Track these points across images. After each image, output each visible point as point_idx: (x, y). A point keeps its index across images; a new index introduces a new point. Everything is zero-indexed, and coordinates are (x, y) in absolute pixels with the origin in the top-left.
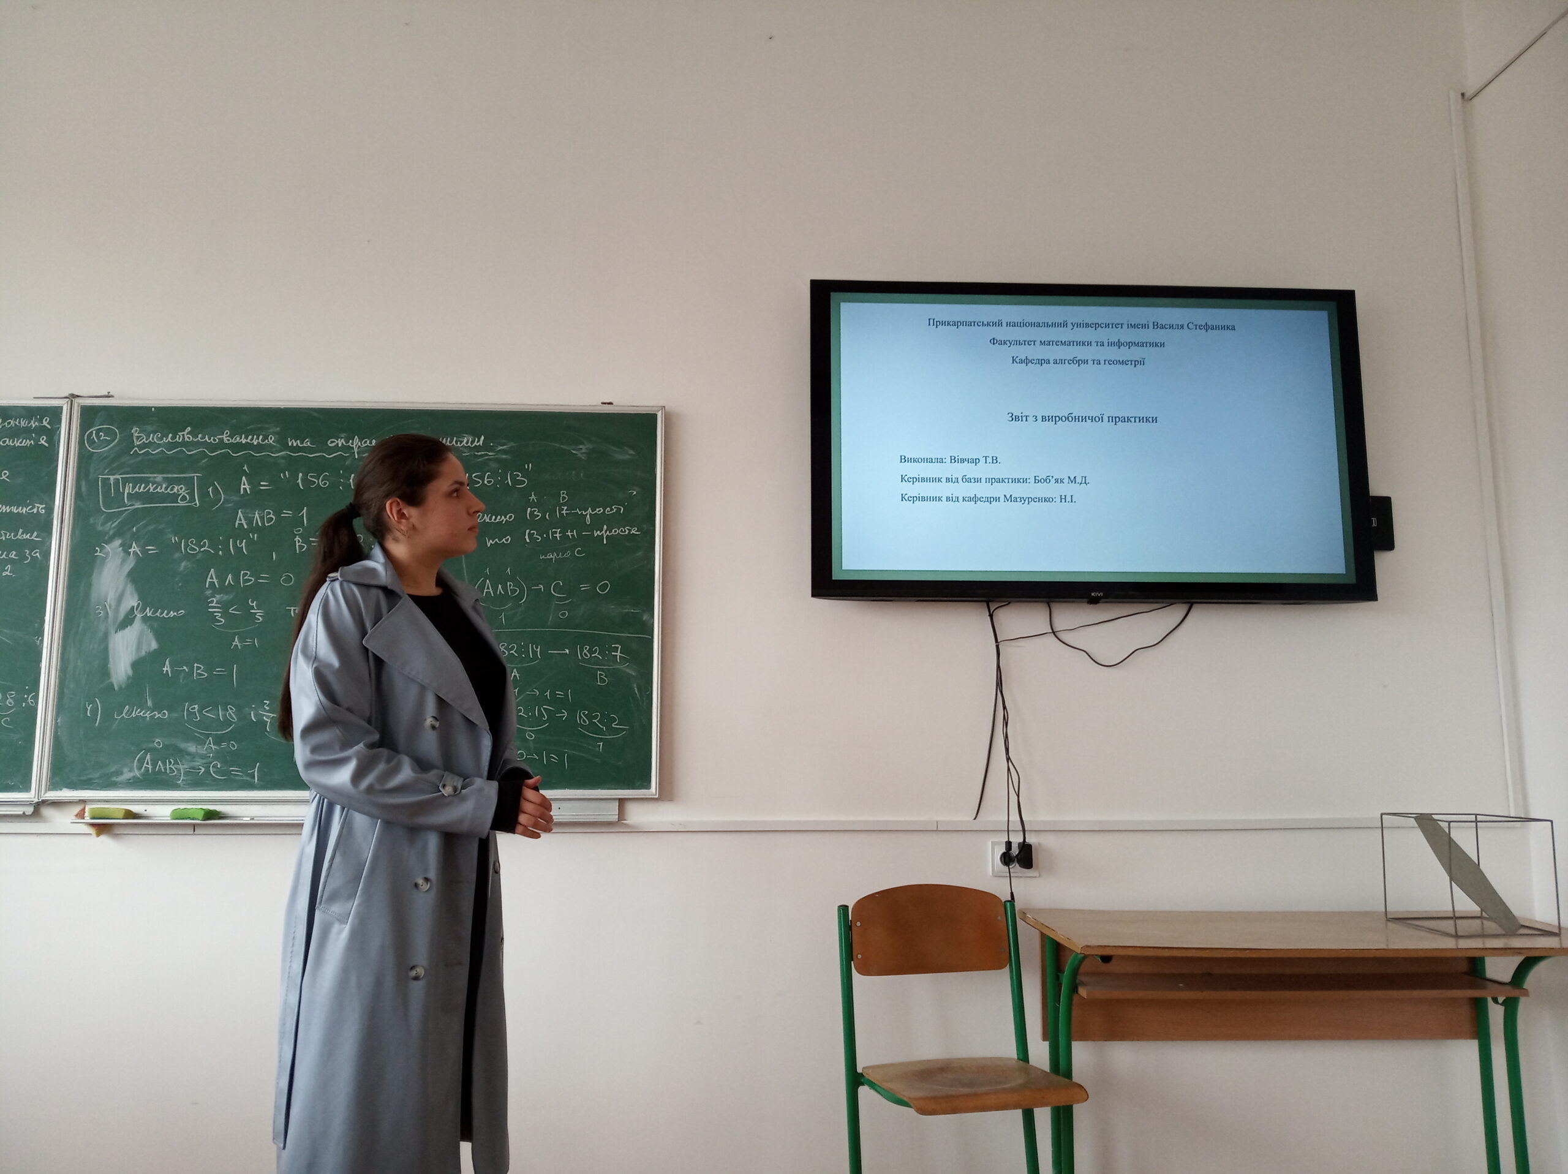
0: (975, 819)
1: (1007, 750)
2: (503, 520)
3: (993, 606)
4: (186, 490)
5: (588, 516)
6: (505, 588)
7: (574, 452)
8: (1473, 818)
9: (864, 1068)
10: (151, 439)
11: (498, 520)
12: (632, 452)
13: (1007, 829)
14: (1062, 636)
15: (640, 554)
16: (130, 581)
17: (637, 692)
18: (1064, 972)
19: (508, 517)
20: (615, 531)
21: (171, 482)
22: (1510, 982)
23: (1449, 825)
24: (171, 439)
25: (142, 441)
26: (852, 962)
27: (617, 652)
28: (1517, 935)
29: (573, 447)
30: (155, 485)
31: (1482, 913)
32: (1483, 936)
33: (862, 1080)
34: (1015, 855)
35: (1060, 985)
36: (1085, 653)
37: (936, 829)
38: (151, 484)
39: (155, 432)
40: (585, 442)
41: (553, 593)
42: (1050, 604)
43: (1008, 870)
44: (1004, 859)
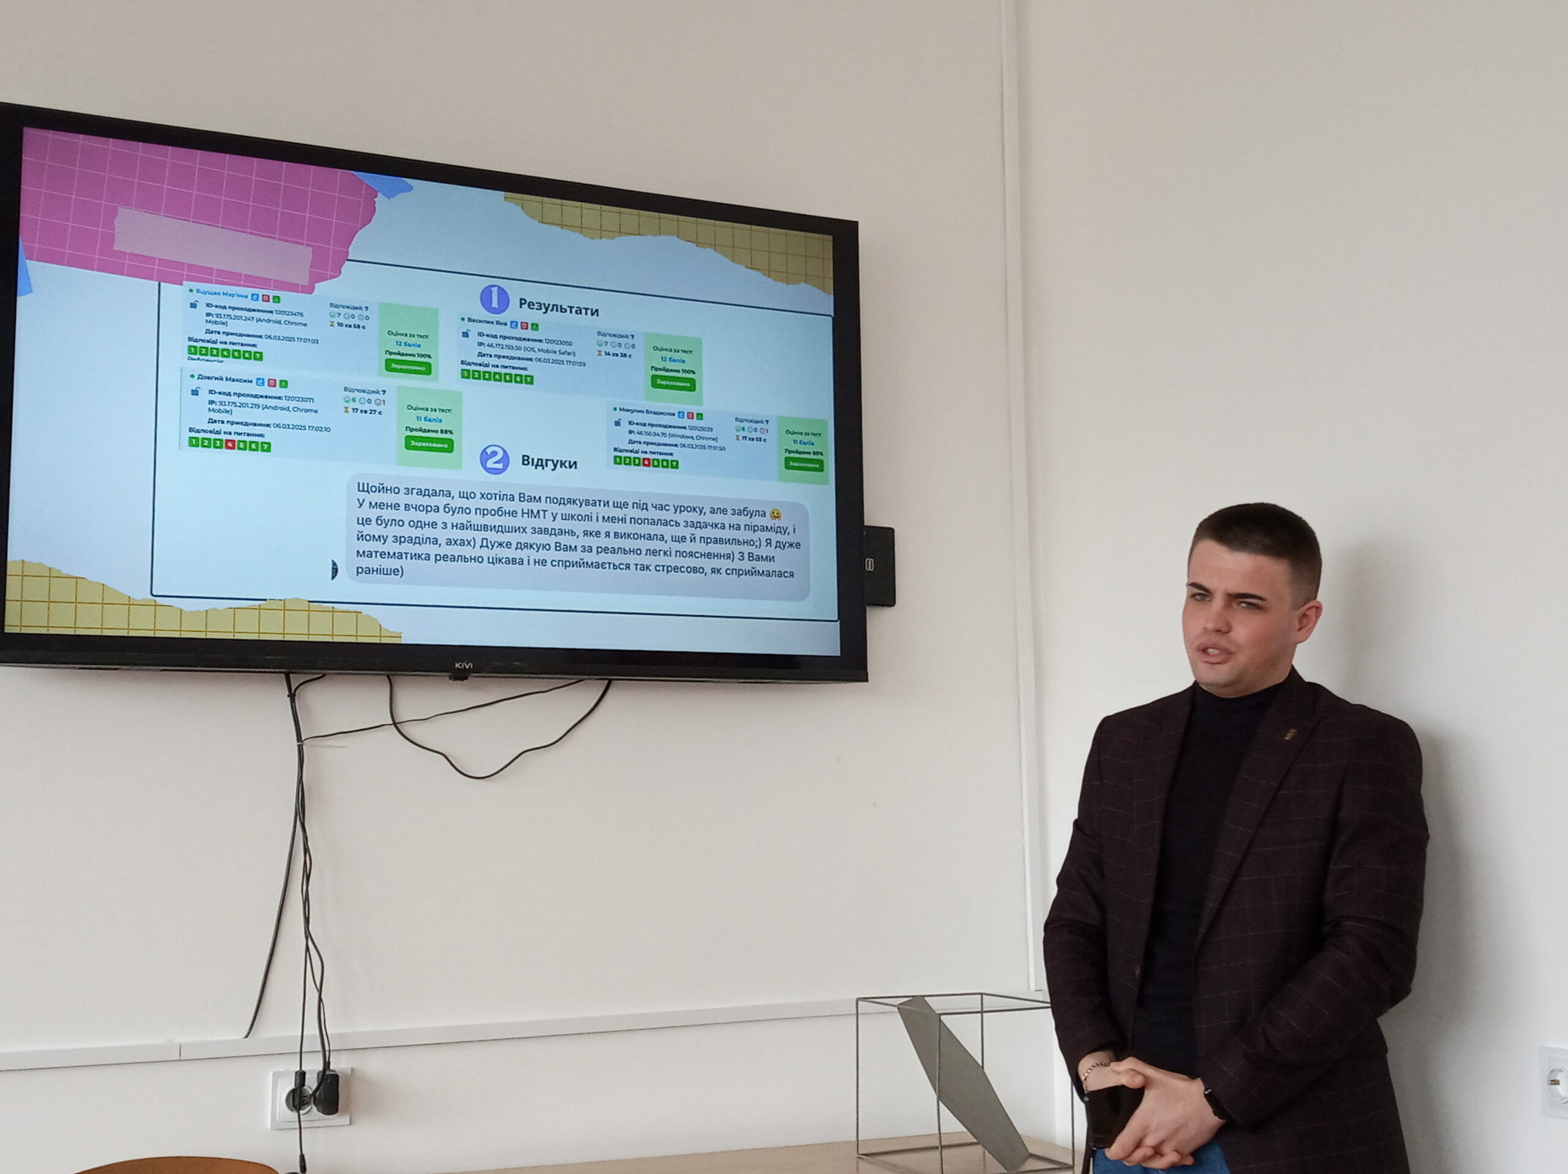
0: (247, 1037)
1: (306, 918)
3: (296, 680)
13: (299, 1050)
14: (407, 729)
31: (970, 1138)
34: (311, 1092)
36: (441, 756)
37: (178, 1057)
42: (391, 677)
43: (297, 1119)
44: (291, 1100)
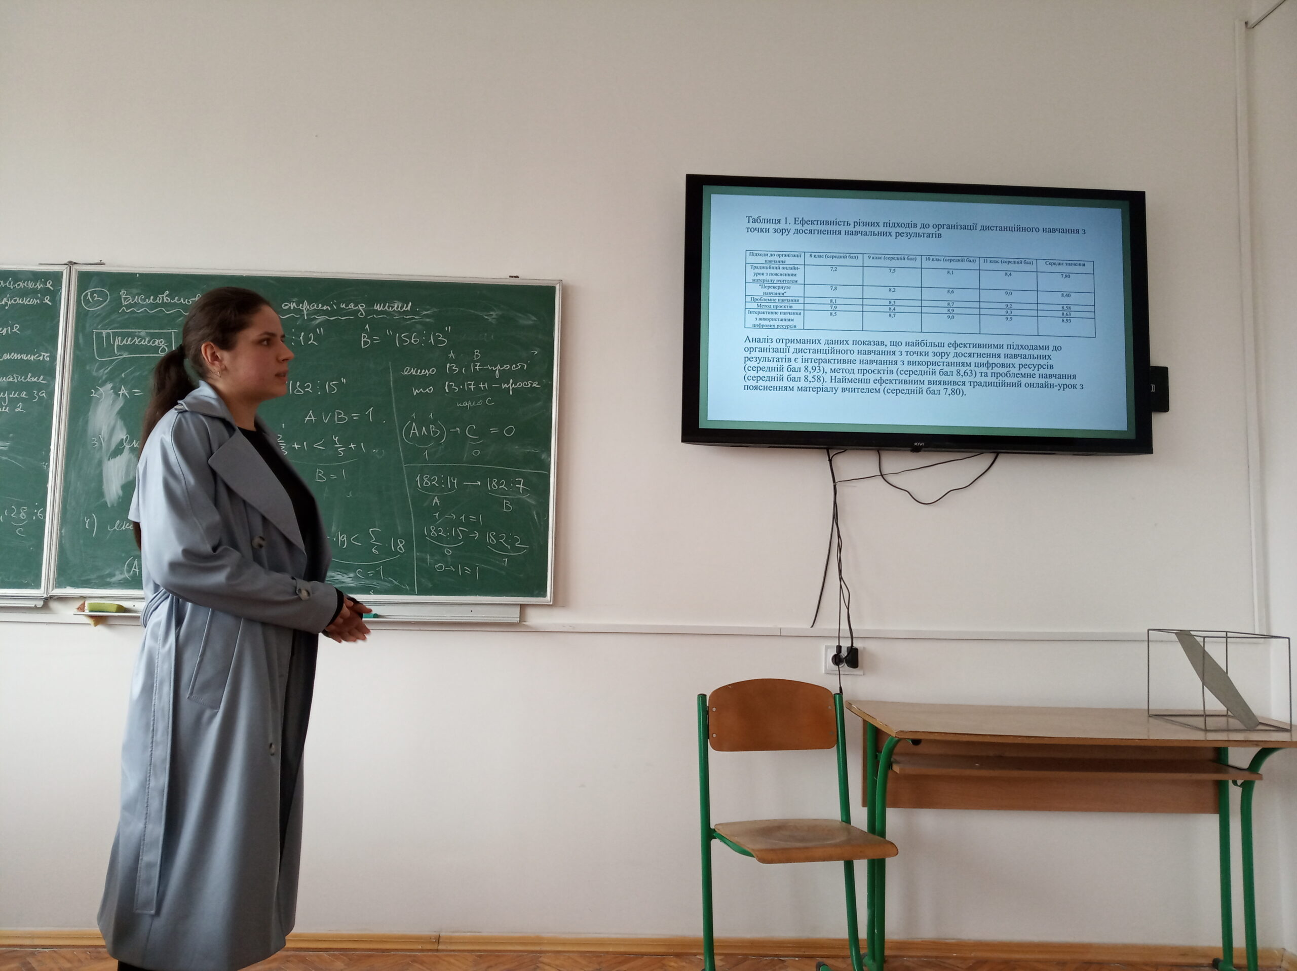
0: (812, 627)
1: (840, 571)
2: (427, 374)
3: (832, 453)
4: (165, 343)
5: (497, 371)
6: (428, 430)
7: (486, 317)
8: (1224, 634)
9: (715, 825)
10: (136, 300)
11: (422, 373)
12: (534, 318)
13: (838, 636)
14: (889, 478)
15: (540, 404)
16: (120, 418)
17: (536, 518)
18: (881, 752)
19: (431, 370)
20: (520, 384)
21: (153, 336)
22: (1248, 769)
23: (1204, 640)
24: (153, 300)
25: (129, 302)
26: (708, 740)
27: (520, 485)
28: (1256, 730)
29: (485, 313)
30: (140, 339)
31: (1227, 712)
32: (1228, 730)
33: (714, 835)
34: (844, 657)
35: (878, 762)
36: (906, 492)
37: (779, 635)
38: (136, 338)
39: (139, 294)
40: (495, 309)
41: (468, 435)
42: (880, 451)
43: (838, 669)
44: (834, 660)
